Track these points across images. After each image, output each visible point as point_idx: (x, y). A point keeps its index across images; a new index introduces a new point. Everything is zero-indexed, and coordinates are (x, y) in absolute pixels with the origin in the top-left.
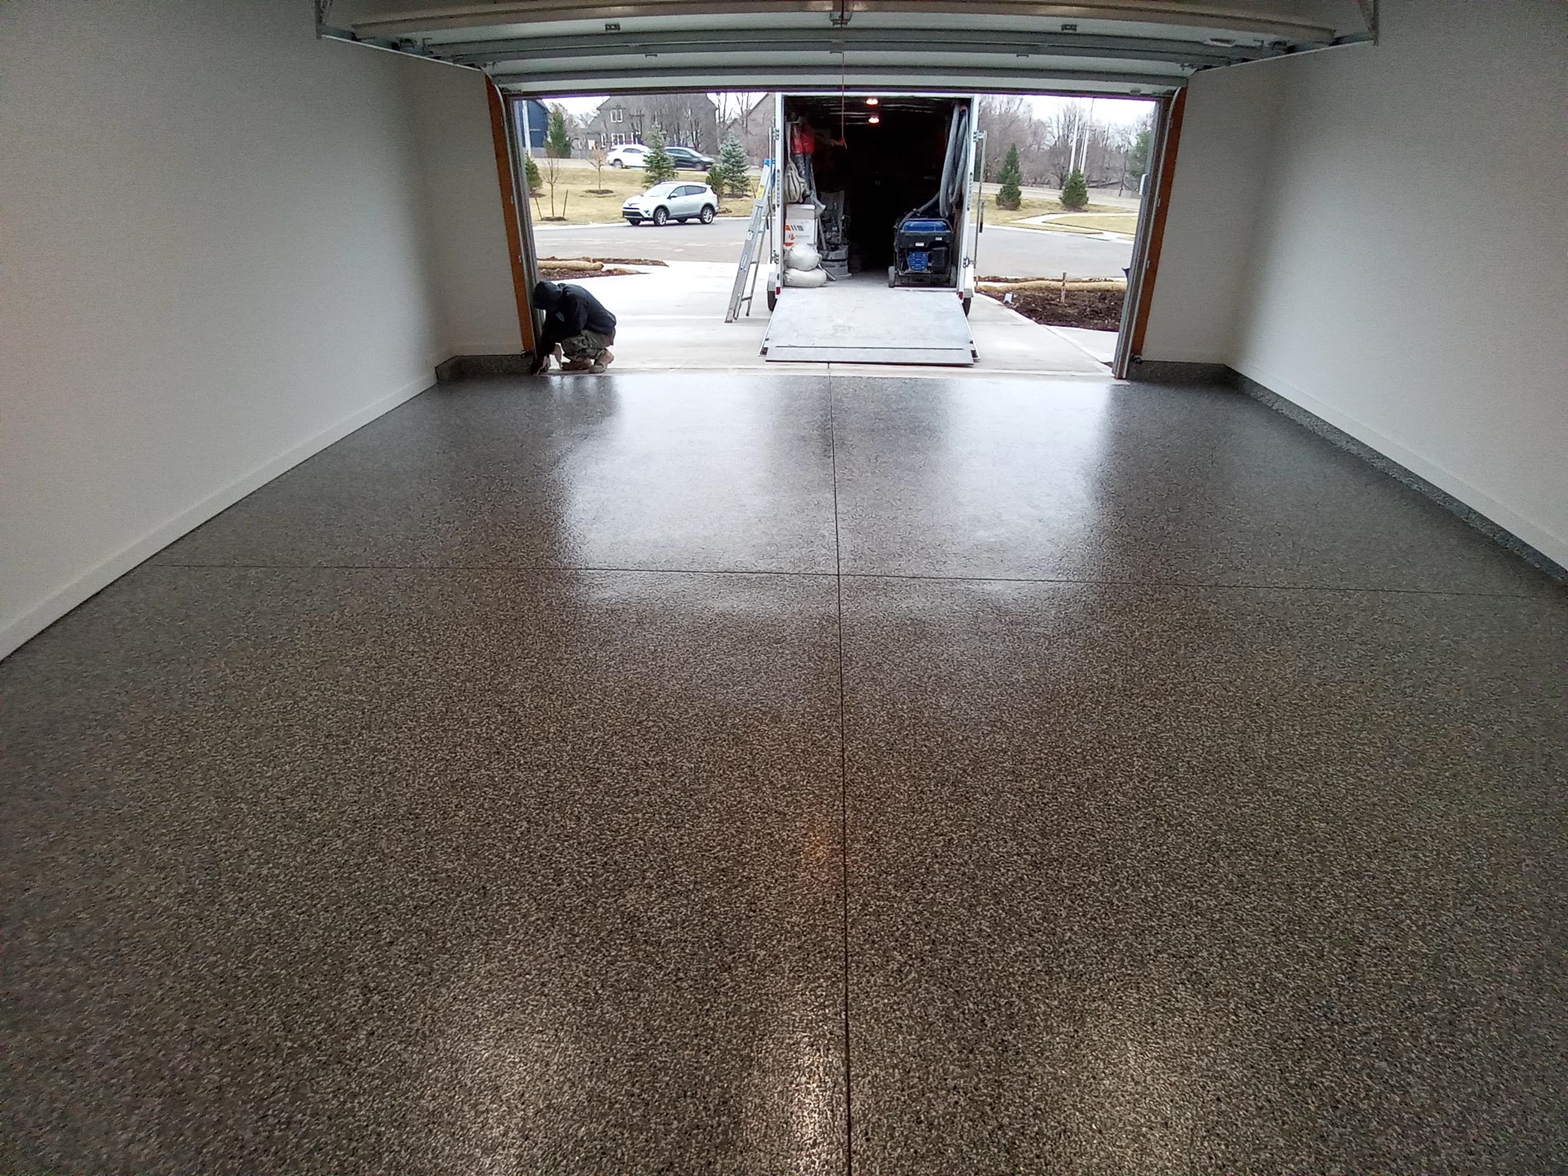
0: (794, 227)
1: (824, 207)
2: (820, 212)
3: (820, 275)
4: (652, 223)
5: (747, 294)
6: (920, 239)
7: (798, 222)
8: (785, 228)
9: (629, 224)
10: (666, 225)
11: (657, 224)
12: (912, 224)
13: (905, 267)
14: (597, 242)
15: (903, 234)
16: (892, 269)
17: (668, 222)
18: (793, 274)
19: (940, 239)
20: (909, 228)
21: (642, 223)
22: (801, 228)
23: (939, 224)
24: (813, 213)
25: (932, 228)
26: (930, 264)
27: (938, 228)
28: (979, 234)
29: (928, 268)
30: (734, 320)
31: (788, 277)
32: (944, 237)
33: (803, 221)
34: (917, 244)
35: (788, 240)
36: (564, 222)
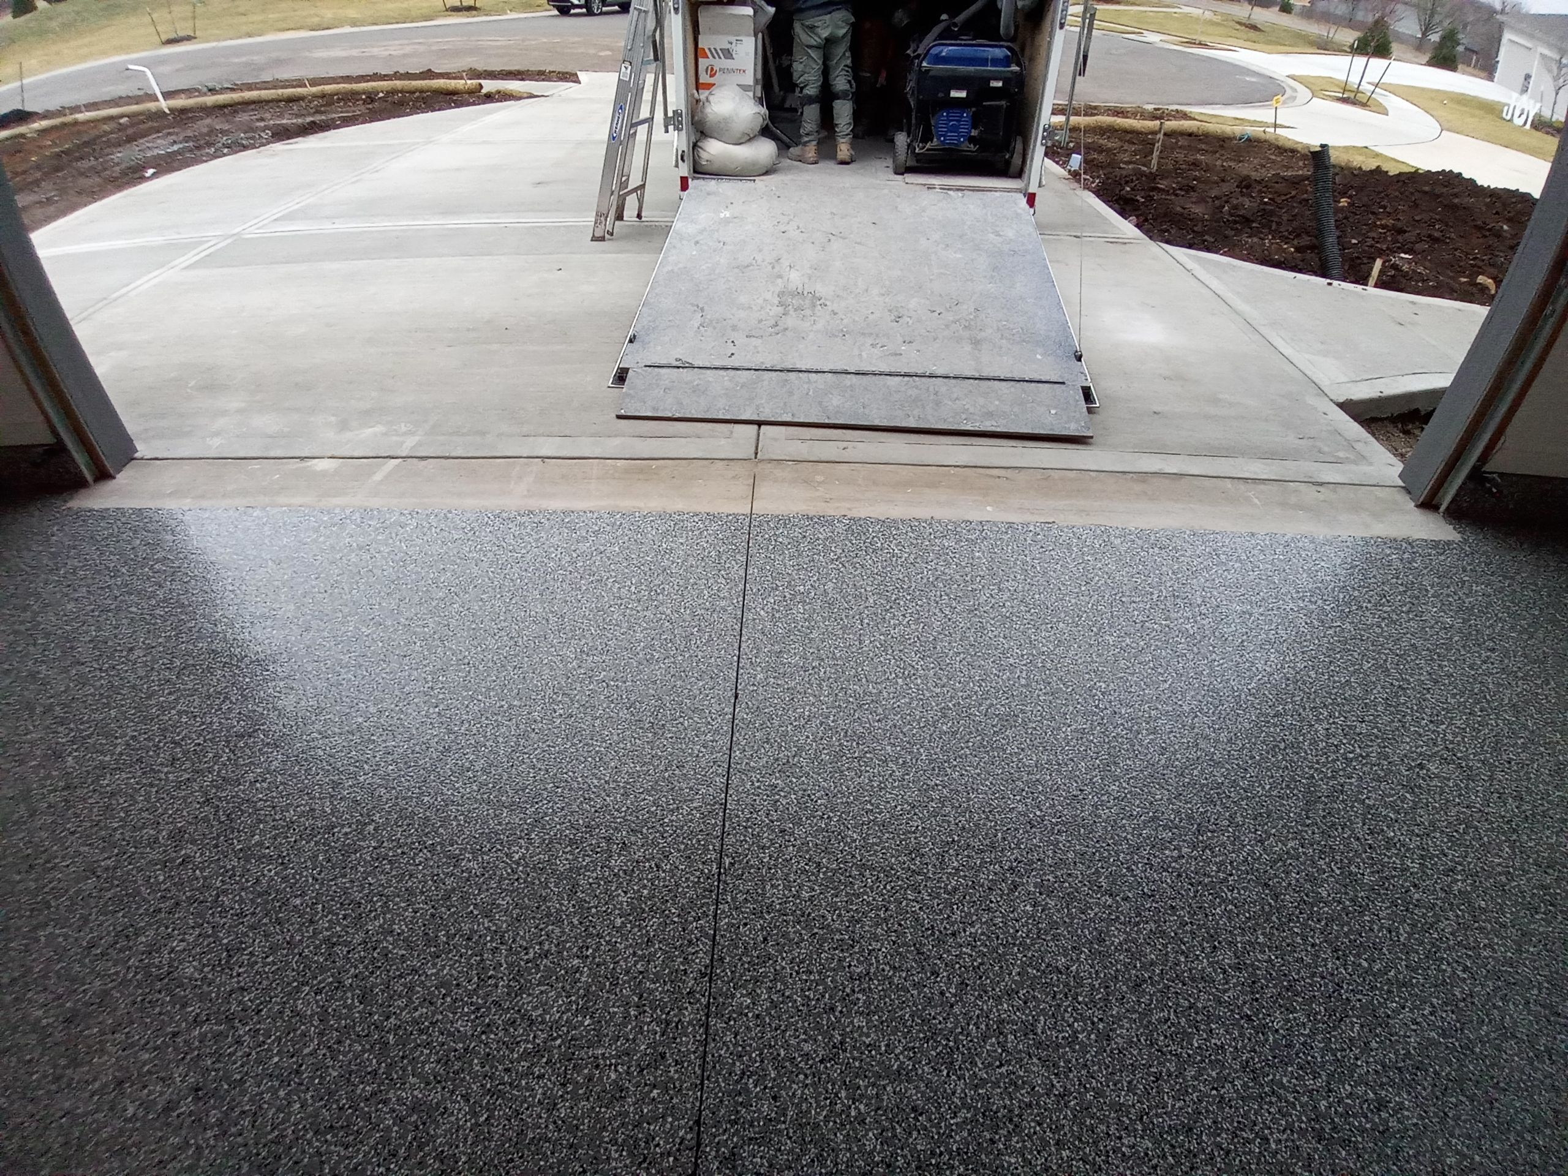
0: (715, 53)
1: (772, 10)
2: (764, 20)
3: (766, 149)
4: (584, 10)
5: (634, 181)
6: (959, 82)
7: (720, 42)
8: (697, 53)
9: (556, 12)
10: (602, 13)
11: (590, 13)
12: (945, 51)
13: (927, 137)
14: (502, 41)
15: (927, 71)
16: (901, 139)
17: (604, 9)
18: (714, 149)
19: (1000, 84)
20: (938, 59)
21: (572, 11)
22: (728, 54)
23: (999, 53)
24: (750, 26)
25: (984, 62)
26: (974, 133)
27: (995, 62)
28: (1078, 78)
29: (972, 140)
30: (607, 236)
31: (704, 155)
32: (1006, 81)
33: (733, 39)
34: (954, 94)
35: (704, 78)
36: (474, 12)
